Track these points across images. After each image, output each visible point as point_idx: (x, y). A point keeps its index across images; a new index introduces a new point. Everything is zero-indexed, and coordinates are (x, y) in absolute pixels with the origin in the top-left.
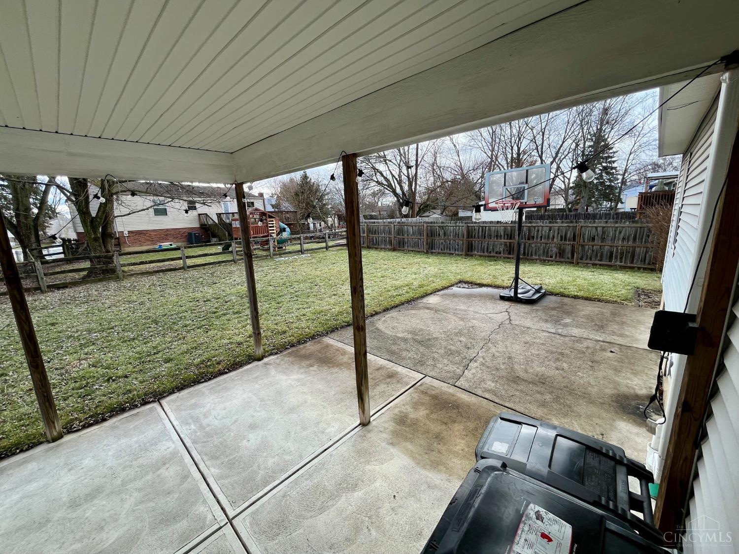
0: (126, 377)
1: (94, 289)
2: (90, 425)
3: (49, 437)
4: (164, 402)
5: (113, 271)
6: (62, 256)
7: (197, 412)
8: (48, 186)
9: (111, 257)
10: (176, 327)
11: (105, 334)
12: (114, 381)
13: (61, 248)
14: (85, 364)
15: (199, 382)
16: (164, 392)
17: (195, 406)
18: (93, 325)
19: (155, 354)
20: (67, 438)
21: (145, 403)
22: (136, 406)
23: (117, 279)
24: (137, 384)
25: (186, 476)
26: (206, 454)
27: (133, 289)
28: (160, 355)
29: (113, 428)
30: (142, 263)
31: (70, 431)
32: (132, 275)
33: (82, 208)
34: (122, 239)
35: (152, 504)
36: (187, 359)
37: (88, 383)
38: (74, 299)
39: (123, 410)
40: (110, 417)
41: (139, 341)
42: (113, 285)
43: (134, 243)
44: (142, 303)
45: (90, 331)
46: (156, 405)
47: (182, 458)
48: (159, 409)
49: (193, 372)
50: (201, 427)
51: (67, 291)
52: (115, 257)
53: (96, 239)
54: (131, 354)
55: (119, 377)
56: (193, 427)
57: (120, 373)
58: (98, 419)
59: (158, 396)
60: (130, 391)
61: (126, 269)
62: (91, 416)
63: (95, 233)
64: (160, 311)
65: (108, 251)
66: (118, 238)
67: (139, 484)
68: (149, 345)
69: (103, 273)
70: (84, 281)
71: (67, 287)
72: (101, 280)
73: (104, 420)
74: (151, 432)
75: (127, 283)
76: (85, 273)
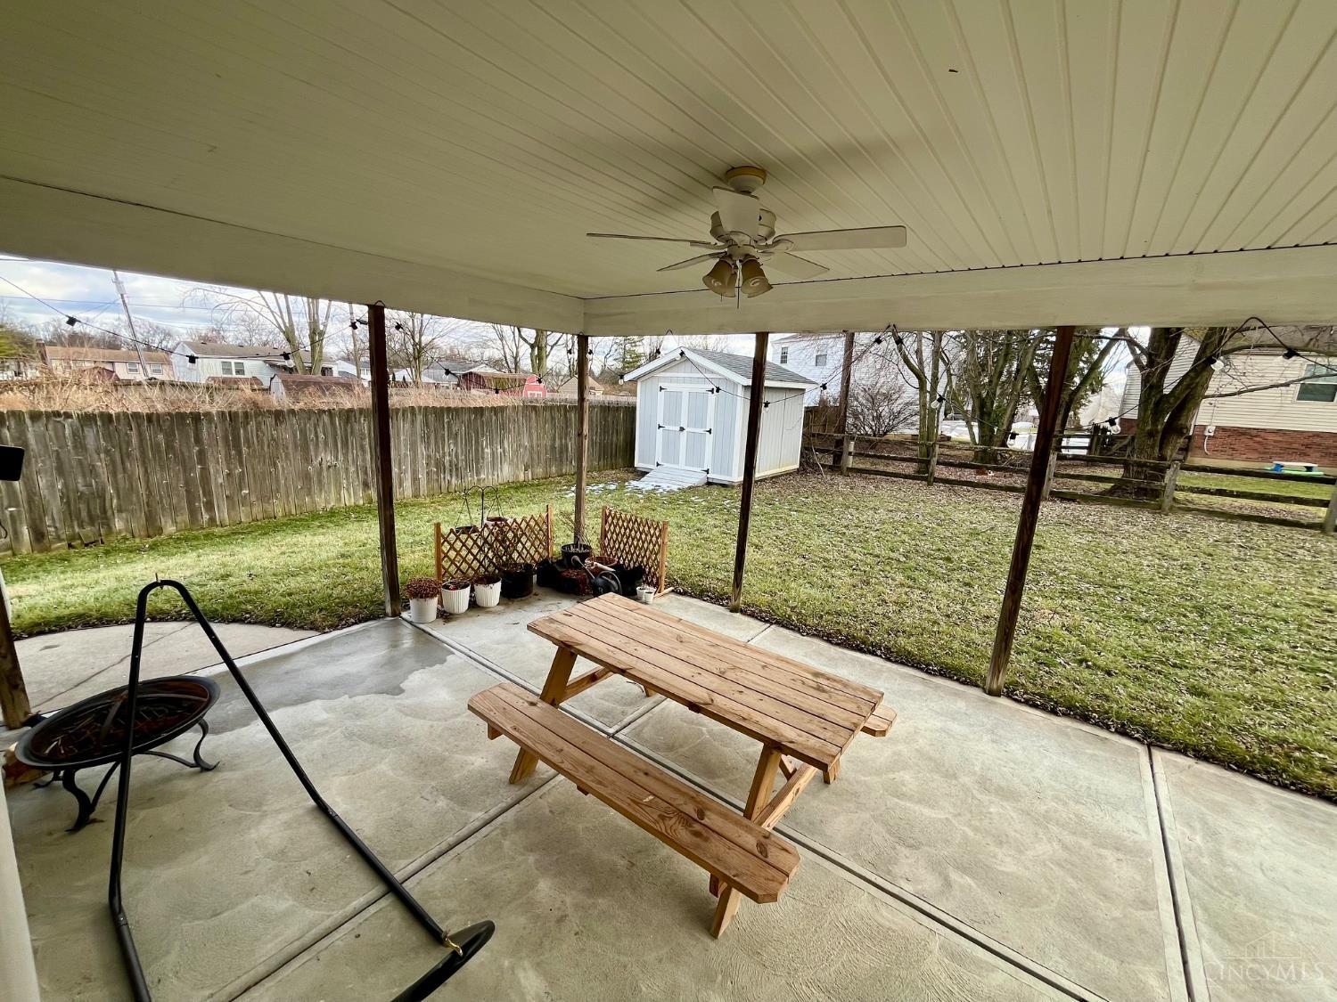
0: (1109, 673)
1: (1111, 516)
2: (1035, 706)
3: (987, 687)
4: (1158, 755)
5: (1156, 494)
6: (1084, 452)
7: (1222, 823)
8: (1113, 340)
9: (1163, 470)
10: (1245, 641)
11: (1101, 591)
12: (1088, 667)
13: (1088, 440)
14: (1057, 621)
15: (1252, 774)
16: (1168, 741)
17: (1222, 809)
18: (1090, 571)
19: (1175, 666)
20: (1003, 701)
21: (1123, 732)
22: (1108, 728)
23: (1158, 509)
24: (1123, 695)
25: (1149, 905)
26: (1206, 910)
27: (1181, 534)
28: (1184, 673)
29: (1061, 732)
30: (1221, 493)
31: (1010, 696)
32: (1189, 510)
33: (1151, 384)
34: (1195, 443)
35: (1073, 884)
36: (1242, 712)
37: (1052, 649)
38: (1077, 520)
39: (1085, 718)
40: (1065, 715)
41: (1154, 629)
42: (1145, 518)
43: (1216, 452)
44: (1187, 567)
45: (1082, 577)
46: (1141, 750)
47: (1149, 871)
48: (1144, 758)
49: (1242, 745)
50: (1217, 856)
51: (1073, 505)
52: (1169, 473)
53: (1151, 434)
54: (1131, 643)
55: (1099, 668)
56: (1198, 839)
57: (1101, 662)
58: (1049, 705)
59: (1153, 739)
60: (1107, 698)
61: (1180, 495)
62: (1041, 696)
63: (1155, 422)
64: (1220, 597)
65: (1163, 458)
66: (1190, 438)
67: (1069, 839)
68: (1170, 645)
69: (1136, 494)
70: (1101, 498)
71: (1074, 501)
72: (1128, 504)
73: (1054, 712)
74: (1115, 784)
75: (1171, 521)
76: (1108, 486)
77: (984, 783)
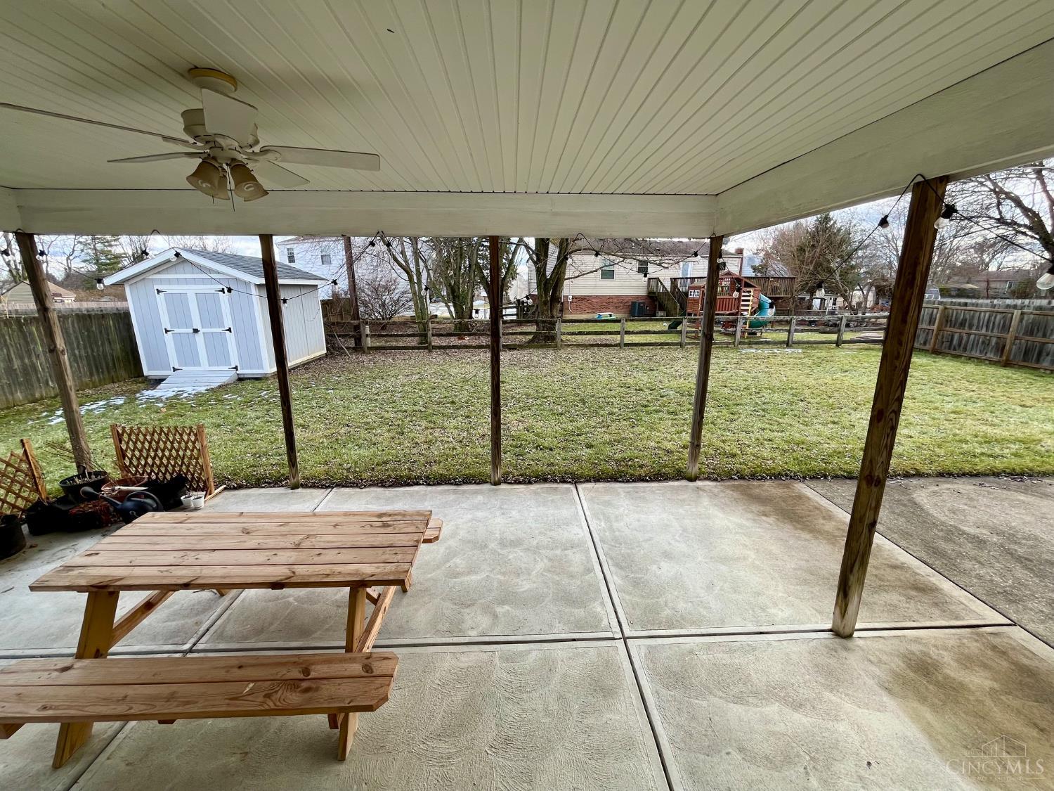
0: (551, 450)
1: (536, 355)
2: (520, 483)
3: (492, 481)
4: (580, 487)
5: (553, 338)
6: (515, 318)
7: (609, 510)
8: (518, 245)
9: (554, 324)
10: (602, 412)
11: (539, 402)
12: (541, 449)
13: (515, 310)
14: (521, 427)
15: (616, 480)
16: (582, 477)
17: (608, 503)
18: (531, 391)
19: (578, 435)
20: (503, 486)
21: (564, 481)
22: (555, 481)
23: (556, 348)
24: (559, 460)
25: (590, 570)
26: (612, 559)
27: (567, 360)
28: (582, 438)
29: (536, 493)
30: (580, 333)
31: (506, 482)
32: (569, 346)
33: (540, 272)
34: (565, 305)
35: (557, 578)
36: (608, 450)
37: (521, 444)
38: (519, 361)
39: (545, 480)
40: (535, 482)
41: (566, 417)
42: (551, 353)
43: (576, 310)
44: (573, 378)
45: (528, 396)
46: (572, 487)
47: (588, 551)
48: (575, 491)
49: (611, 467)
50: (611, 529)
51: (516, 352)
52: (557, 325)
53: (545, 303)
54: (557, 428)
55: (546, 448)
56: (603, 524)
57: (546, 445)
58: (527, 479)
59: (575, 479)
60: (552, 464)
61: (564, 337)
62: (522, 475)
63: (546, 294)
64: (589, 391)
65: (553, 317)
66: (562, 304)
67: (550, 553)
68: (574, 424)
69: (545, 340)
70: (528, 345)
71: (516, 349)
72: (542, 347)
73: (530, 483)
74: (565, 512)
75: (563, 353)
76: (531, 337)
77: (503, 543)
